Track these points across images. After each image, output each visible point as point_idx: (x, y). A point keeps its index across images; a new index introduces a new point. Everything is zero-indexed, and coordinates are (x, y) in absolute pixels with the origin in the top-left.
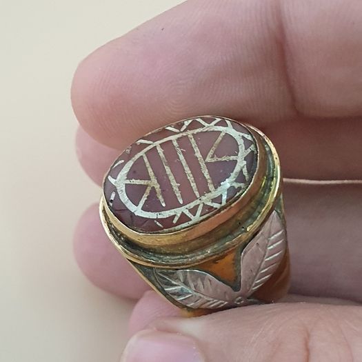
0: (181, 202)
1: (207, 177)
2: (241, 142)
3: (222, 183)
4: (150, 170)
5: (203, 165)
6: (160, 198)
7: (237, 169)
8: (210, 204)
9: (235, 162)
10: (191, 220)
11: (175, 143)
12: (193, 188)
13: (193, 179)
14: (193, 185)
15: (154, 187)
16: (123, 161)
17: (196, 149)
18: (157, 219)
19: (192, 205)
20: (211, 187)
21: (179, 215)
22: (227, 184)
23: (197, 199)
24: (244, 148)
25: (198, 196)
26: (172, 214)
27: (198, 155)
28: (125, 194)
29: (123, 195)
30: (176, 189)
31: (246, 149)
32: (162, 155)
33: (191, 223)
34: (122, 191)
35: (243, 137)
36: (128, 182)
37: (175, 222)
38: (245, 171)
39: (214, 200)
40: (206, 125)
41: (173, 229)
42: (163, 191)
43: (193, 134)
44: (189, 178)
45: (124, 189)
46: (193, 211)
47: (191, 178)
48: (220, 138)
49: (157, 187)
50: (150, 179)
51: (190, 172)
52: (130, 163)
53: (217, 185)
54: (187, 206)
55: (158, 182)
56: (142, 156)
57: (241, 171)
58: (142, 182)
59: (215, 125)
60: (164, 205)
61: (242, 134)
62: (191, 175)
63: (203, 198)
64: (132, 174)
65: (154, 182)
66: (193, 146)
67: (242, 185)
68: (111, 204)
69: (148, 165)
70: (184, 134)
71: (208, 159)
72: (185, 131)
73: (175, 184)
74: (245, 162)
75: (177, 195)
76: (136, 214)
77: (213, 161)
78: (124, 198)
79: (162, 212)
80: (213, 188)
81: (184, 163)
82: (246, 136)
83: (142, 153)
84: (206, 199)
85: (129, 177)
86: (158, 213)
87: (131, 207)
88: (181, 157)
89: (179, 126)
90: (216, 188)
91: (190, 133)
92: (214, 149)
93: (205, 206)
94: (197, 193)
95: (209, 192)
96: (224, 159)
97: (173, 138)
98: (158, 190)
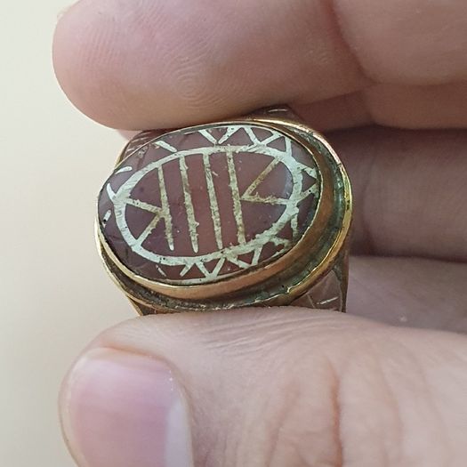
0: (196, 250)
1: (239, 221)
2: (298, 178)
3: (257, 236)
4: (163, 193)
5: (237, 202)
6: (169, 236)
7: (284, 219)
8: (234, 261)
9: (284, 207)
10: (205, 277)
11: (206, 161)
12: (217, 233)
13: (218, 220)
14: (217, 229)
15: (163, 219)
16: (131, 168)
17: (233, 178)
18: (159, 264)
19: (210, 257)
20: (241, 238)
21: (189, 267)
22: (264, 238)
23: (219, 250)
24: (300, 189)
25: (220, 247)
26: (181, 263)
27: (234, 186)
28: (124, 219)
29: (121, 219)
30: (192, 229)
31: (303, 191)
32: (184, 173)
33: (203, 280)
34: (120, 212)
35: (303, 172)
36: (130, 202)
37: (182, 274)
38: (294, 222)
39: (240, 258)
40: (256, 141)
41: (178, 281)
42: (175, 227)
43: (234, 153)
44: (213, 217)
45: (123, 209)
46: (210, 266)
47: (216, 218)
48: (269, 168)
49: (168, 219)
50: (160, 206)
51: (216, 209)
52: (139, 176)
53: (250, 237)
54: (203, 257)
55: (171, 213)
56: (157, 169)
57: (289, 223)
58: (149, 208)
59: (268, 145)
60: (172, 248)
61: (303, 167)
62: (217, 214)
63: (227, 251)
64: (137, 192)
65: (165, 212)
66: (230, 171)
67: (286, 242)
68: (104, 225)
69: (162, 184)
70: (222, 150)
71: (246, 196)
72: (225, 144)
73: (192, 223)
74: (297, 210)
75: (193, 238)
76: (134, 249)
77: (252, 200)
78: (122, 223)
79: (168, 258)
80: (244, 241)
81: (212, 193)
82: (308, 170)
83: (157, 164)
84: (231, 254)
85: (134, 194)
86: (162, 257)
87: (129, 238)
88: (210, 184)
89: (219, 134)
90: (248, 240)
91: (230, 150)
92: (257, 182)
93: (227, 263)
94: (220, 243)
95: (236, 244)
96: (269, 200)
97: (206, 151)
98: (169, 224)
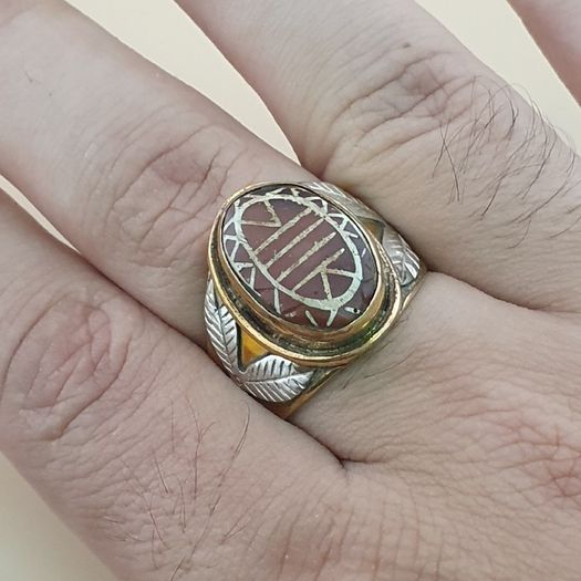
0: (334, 234)
1: (297, 219)
2: (246, 205)
3: (300, 204)
4: (309, 277)
5: (285, 228)
6: (336, 256)
7: (279, 197)
8: (326, 208)
9: (270, 201)
10: (348, 222)
11: (270, 263)
12: (314, 227)
13: (304, 232)
14: (311, 229)
15: (327, 267)
16: (307, 312)
17: (270, 240)
18: (360, 254)
19: (333, 223)
20: (307, 212)
21: (348, 233)
22: (299, 200)
23: (325, 220)
24: (252, 200)
25: (322, 220)
26: (349, 240)
27: (276, 236)
28: (344, 295)
29: (346, 297)
30: (321, 244)
31: (252, 198)
32: (288, 272)
33: (351, 222)
34: (341, 300)
35: (240, 205)
36: (329, 296)
37: (356, 237)
39: (321, 206)
40: (237, 244)
41: (363, 238)
42: (328, 256)
43: (254, 250)
44: (305, 236)
45: (338, 298)
46: (340, 221)
47: (304, 234)
48: (250, 223)
49: (325, 263)
50: (319, 274)
51: (298, 237)
52: (309, 302)
53: (303, 207)
54: (336, 227)
55: (320, 264)
56: (296, 292)
57: (278, 194)
58: (325, 280)
59: (235, 235)
60: (343, 250)
62: (301, 234)
63: (322, 215)
64: (320, 295)
65: (322, 268)
66: (267, 244)
67: (293, 190)
68: (358, 311)
69: (304, 282)
70: (256, 259)
71: (278, 224)
72: (251, 261)
73: (317, 246)
74: (268, 194)
75: (328, 240)
76: (361, 278)
77: (277, 220)
78: (348, 296)
79: (351, 250)
80: (308, 209)
81: (289, 247)
83: (292, 294)
84: (322, 212)
85: (324, 297)
86: (353, 254)
87: (355, 285)
88: (284, 251)
90: (306, 207)
91: (252, 255)
92: (263, 224)
93: (329, 212)
94: (319, 222)
95: (313, 212)
96: (271, 210)
97: (264, 270)
98: (329, 261)
